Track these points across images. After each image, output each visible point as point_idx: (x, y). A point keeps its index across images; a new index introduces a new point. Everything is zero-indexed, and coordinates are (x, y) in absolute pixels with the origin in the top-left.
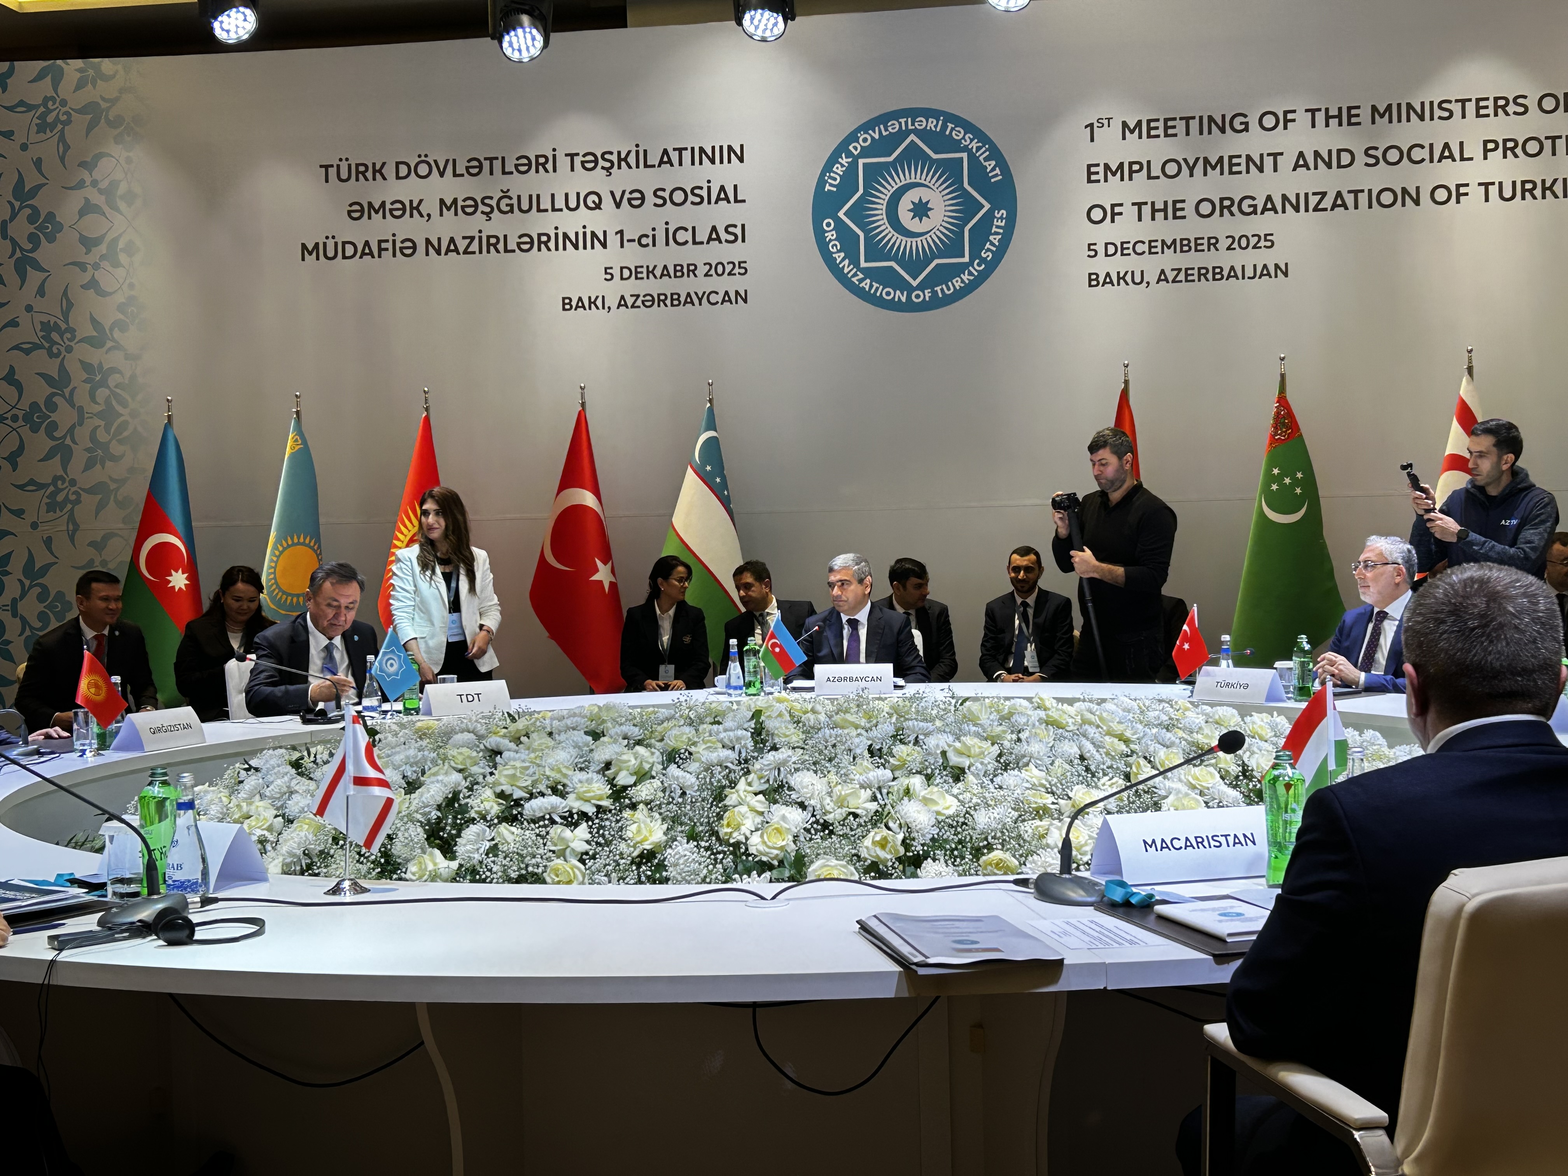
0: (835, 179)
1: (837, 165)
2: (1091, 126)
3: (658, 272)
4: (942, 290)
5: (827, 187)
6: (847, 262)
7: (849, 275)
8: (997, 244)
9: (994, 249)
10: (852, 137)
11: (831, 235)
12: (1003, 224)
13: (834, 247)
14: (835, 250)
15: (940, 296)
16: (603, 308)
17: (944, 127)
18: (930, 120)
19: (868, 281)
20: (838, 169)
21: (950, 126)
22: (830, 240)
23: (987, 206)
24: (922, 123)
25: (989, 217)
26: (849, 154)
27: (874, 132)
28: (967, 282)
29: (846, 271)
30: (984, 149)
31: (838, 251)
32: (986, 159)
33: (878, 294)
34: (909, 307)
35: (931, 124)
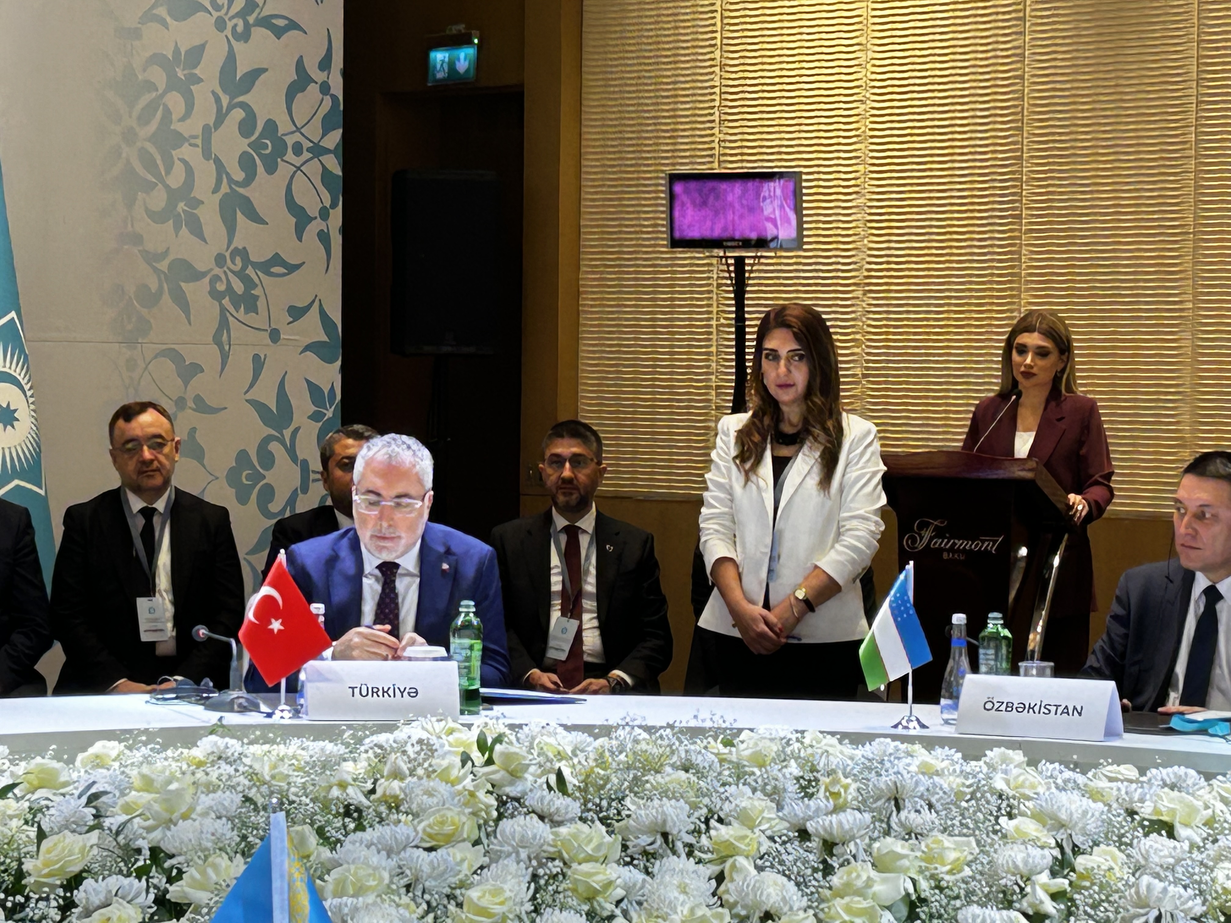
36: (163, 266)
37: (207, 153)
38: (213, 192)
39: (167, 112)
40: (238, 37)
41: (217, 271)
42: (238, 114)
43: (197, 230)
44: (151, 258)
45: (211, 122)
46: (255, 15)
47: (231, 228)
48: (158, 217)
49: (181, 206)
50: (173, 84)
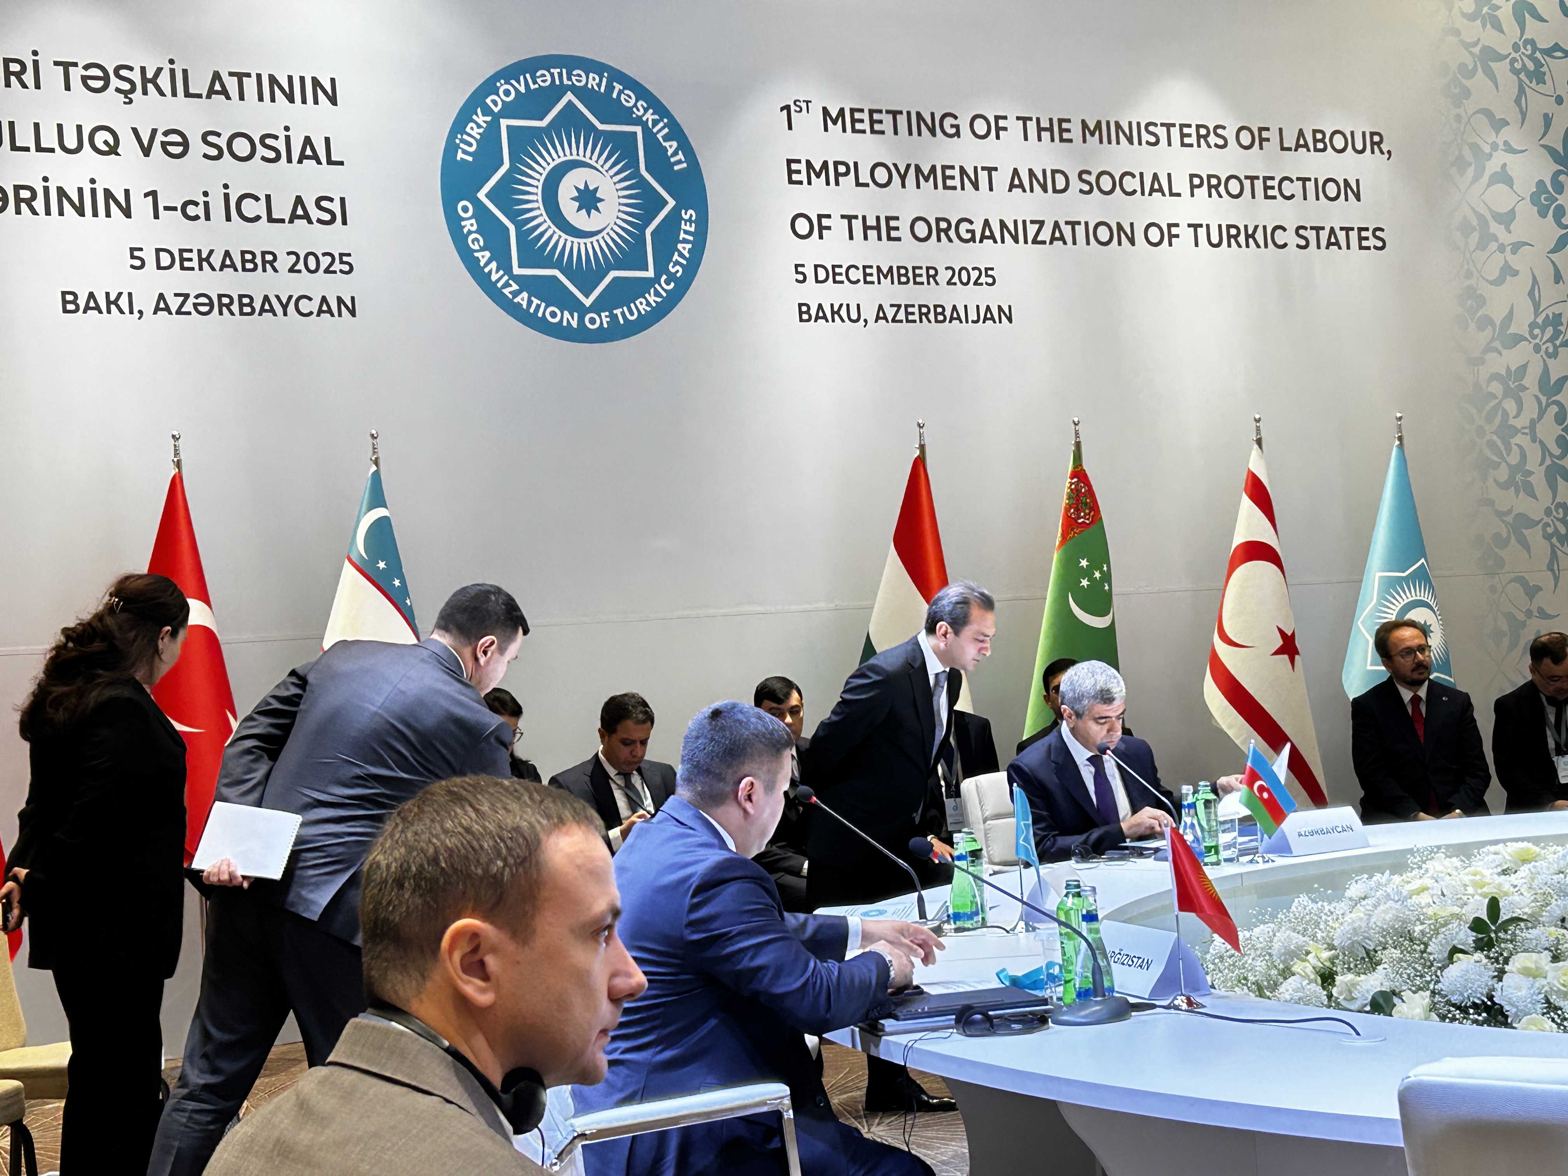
0: (470, 145)
1: (472, 124)
2: (787, 108)
3: (216, 261)
4: (623, 314)
5: (460, 155)
6: (494, 265)
7: (499, 285)
8: (687, 255)
9: (685, 262)
10: (489, 87)
11: (470, 225)
12: (692, 229)
13: (476, 241)
14: (476, 247)
15: (622, 322)
16: (131, 312)
17: (610, 88)
18: (591, 75)
19: (525, 295)
20: (474, 131)
21: (618, 87)
22: (470, 232)
23: (672, 203)
24: (580, 78)
25: (674, 219)
26: (487, 111)
27: (519, 82)
28: (654, 305)
29: (494, 277)
30: (661, 125)
31: (482, 249)
32: (666, 138)
33: (540, 315)
34: (581, 335)
35: (593, 81)
36: (1509, 519)
37: (1534, 440)
38: (1540, 465)
39: (1505, 413)
40: (1550, 356)
41: (1547, 520)
42: (1554, 409)
43: (1531, 493)
44: (1500, 515)
45: (1535, 417)
46: (1560, 340)
47: (1553, 487)
48: (1504, 486)
49: (1519, 477)
50: (1508, 393)
